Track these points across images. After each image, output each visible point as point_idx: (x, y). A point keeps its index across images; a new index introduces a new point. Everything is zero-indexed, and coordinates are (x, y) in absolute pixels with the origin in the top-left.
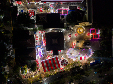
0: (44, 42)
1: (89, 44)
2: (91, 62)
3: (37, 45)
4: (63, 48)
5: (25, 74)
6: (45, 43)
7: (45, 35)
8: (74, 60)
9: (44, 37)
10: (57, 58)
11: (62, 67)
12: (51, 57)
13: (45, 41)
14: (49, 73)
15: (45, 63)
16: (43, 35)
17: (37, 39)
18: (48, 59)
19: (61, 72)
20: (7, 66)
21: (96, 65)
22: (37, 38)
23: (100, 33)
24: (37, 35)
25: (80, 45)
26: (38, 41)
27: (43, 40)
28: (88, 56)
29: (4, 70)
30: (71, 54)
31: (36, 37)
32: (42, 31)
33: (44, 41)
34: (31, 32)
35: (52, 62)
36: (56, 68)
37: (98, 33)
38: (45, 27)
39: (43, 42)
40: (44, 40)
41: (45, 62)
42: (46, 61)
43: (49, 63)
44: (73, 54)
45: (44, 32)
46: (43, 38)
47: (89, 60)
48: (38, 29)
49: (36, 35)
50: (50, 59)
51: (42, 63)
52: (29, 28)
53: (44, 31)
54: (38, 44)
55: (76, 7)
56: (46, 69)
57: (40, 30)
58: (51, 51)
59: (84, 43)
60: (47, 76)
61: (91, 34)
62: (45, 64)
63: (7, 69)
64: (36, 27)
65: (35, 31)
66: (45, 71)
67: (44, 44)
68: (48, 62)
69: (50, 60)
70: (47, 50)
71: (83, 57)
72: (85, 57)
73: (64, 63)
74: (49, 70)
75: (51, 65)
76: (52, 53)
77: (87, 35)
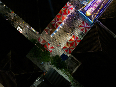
0: (65, 13)
3: (87, 24)
6: (65, 11)
7: (47, 31)
13: (59, 14)
16: (51, 33)
17: (74, 36)
27: (63, 23)
33: (64, 18)
34: (73, 69)
40: (58, 20)
46: (57, 26)
48: (49, 57)
49: (67, 51)
52: (69, 81)
53: (39, 39)
54: (83, 23)
57: (47, 53)
67: (71, 11)
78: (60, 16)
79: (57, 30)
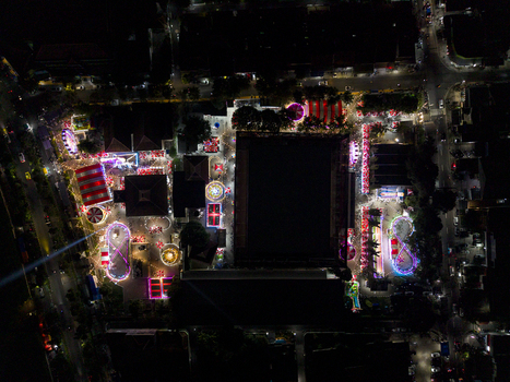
1: (138, 275)
2: (95, 278)
3: (140, 155)
4: (129, 213)
5: (73, 126)
6: (143, 172)
7: (162, 173)
8: (102, 239)
9: (157, 171)
10: (108, 198)
11: (86, 210)
12: (110, 185)
13: (147, 174)
14: (73, 179)
16: (161, 169)
17: (153, 156)
19: (75, 207)
20: (94, 86)
21: (87, 291)
22: (156, 156)
23: (162, 301)
25: (137, 254)
27: (151, 168)
28: (111, 271)
29: (85, 80)
30: (117, 232)
32: (171, 167)
33: (148, 170)
34: (170, 142)
35: (99, 187)
36: (84, 196)
37: (164, 296)
38: (177, 175)
39: (146, 169)
40: (151, 172)
41: (101, 171)
42: (100, 174)
43: (98, 180)
44: (115, 235)
45: (169, 171)
46: (155, 169)
47: (101, 274)
48: (174, 160)
49: (163, 153)
50: (107, 182)
51: (98, 166)
52: (177, 138)
55: (224, 245)
56: (82, 175)
58: (123, 186)
59: (140, 262)
60: (66, 175)
61: (161, 279)
62: (95, 171)
63: (86, 85)
64: (180, 155)
65: (171, 152)
66: (78, 171)
67: (141, 169)
69: (103, 182)
70: (126, 177)
71: (107, 258)
72: (107, 262)
73: (95, 214)
74: (80, 179)
75: (92, 185)
76: (119, 189)
77: (158, 270)
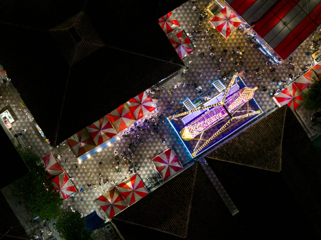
0: (131, 116)
3: (176, 160)
6: (132, 109)
9: (93, 140)
12: (216, 9)
13: (115, 112)
15: (280, 25)
16: (81, 152)
17: (133, 179)
18: (237, 19)
22: (123, 185)
24: (103, 198)
26: (147, 171)
27: (118, 138)
31: (122, 196)
32: (54, 178)
33: (123, 126)
39: (130, 124)
40: (109, 126)
41: (269, 35)
42: (262, 26)
45: (53, 162)
46: (101, 141)
49: (104, 208)
50: (230, 12)
53: (47, 159)
54: (168, 153)
57: (55, 197)
58: (170, 30)
62: (283, 27)
68: (262, 12)
70: (178, 63)
78: (116, 118)
79: (99, 149)
